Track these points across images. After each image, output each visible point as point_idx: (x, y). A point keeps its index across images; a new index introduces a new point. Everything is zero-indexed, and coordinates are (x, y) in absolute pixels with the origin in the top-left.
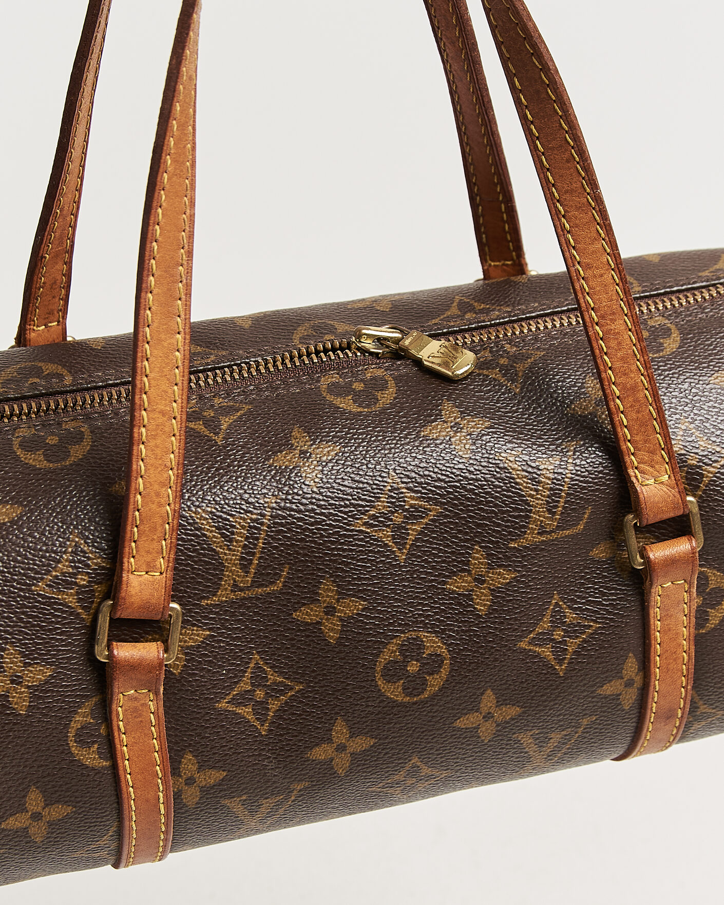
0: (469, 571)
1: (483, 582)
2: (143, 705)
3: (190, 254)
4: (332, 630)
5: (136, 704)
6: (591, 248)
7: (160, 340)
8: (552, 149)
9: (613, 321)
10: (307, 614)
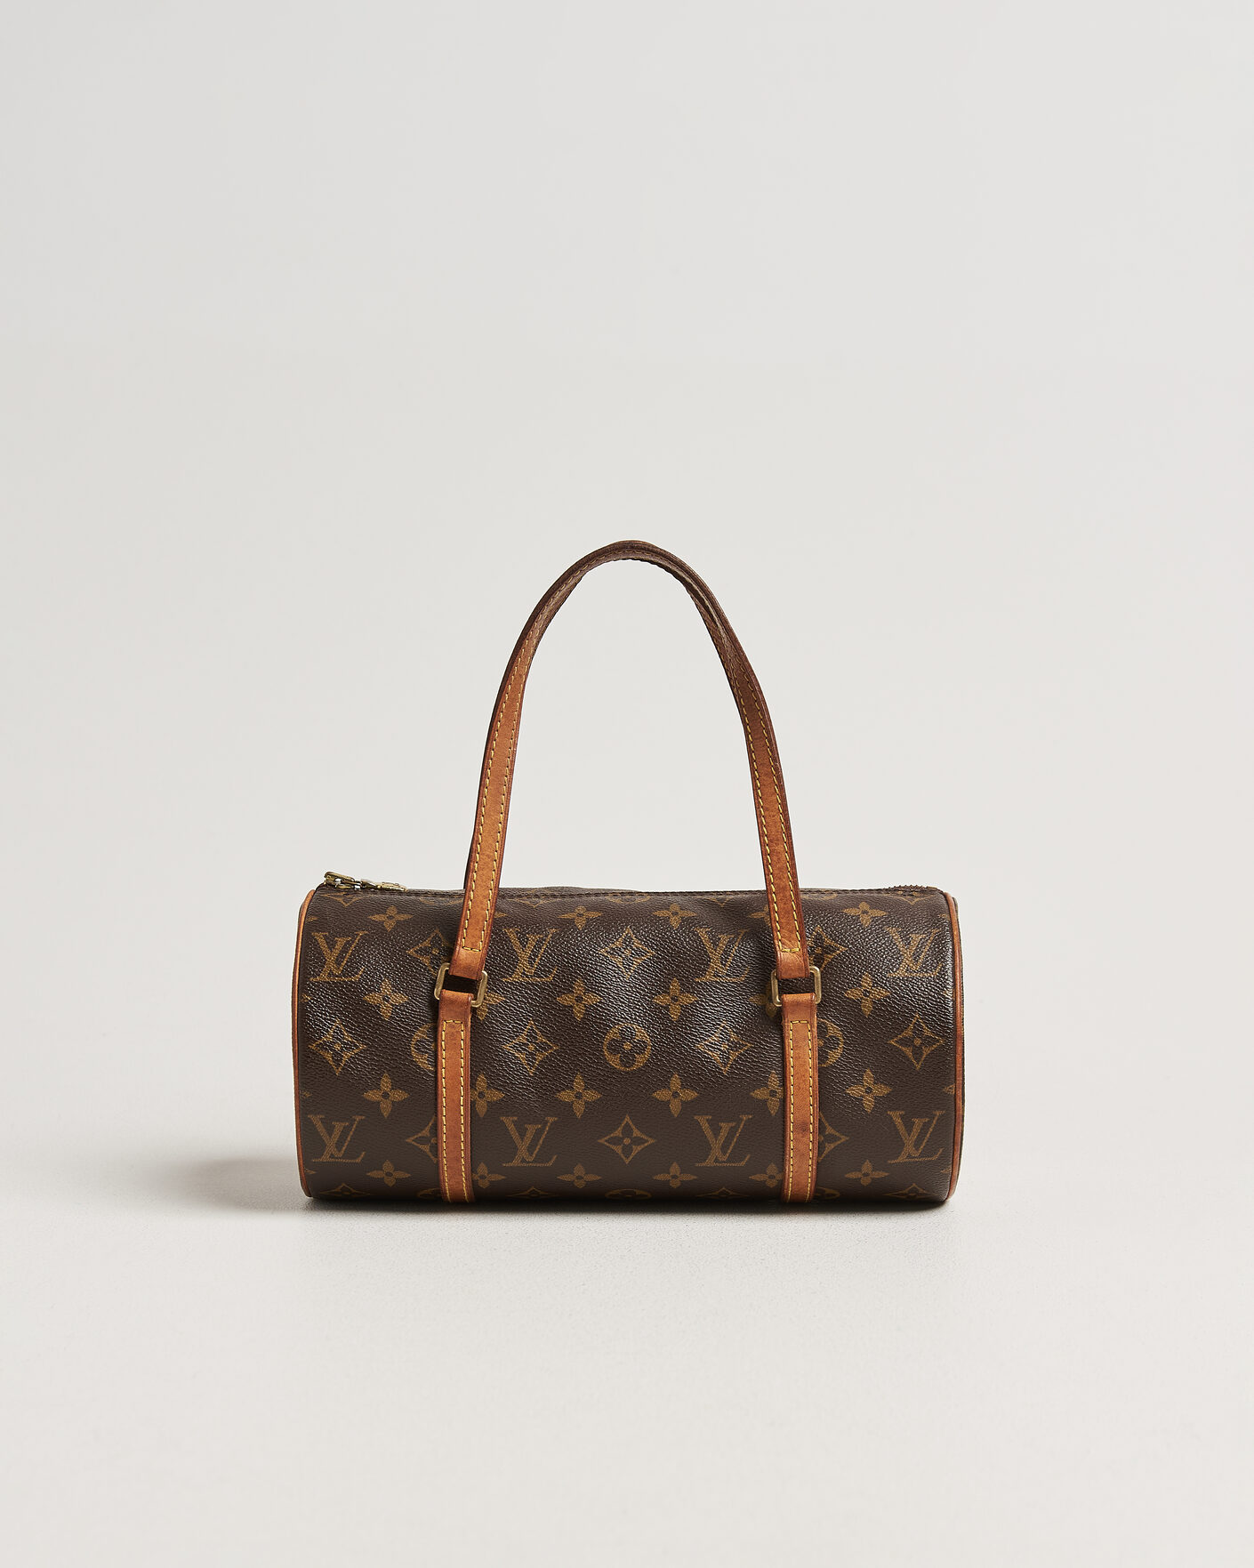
0: (669, 994)
1: (677, 1000)
2: (457, 1032)
3: (512, 771)
4: (579, 1012)
5: (453, 1030)
6: (770, 799)
7: (490, 815)
8: (756, 739)
9: (777, 844)
10: (566, 1000)
